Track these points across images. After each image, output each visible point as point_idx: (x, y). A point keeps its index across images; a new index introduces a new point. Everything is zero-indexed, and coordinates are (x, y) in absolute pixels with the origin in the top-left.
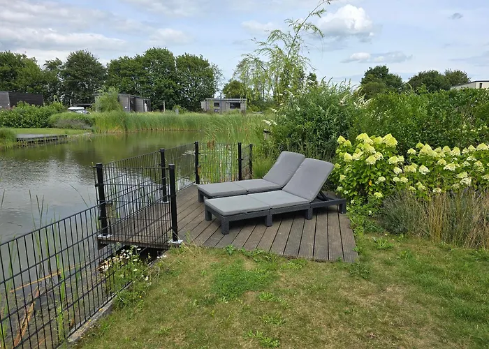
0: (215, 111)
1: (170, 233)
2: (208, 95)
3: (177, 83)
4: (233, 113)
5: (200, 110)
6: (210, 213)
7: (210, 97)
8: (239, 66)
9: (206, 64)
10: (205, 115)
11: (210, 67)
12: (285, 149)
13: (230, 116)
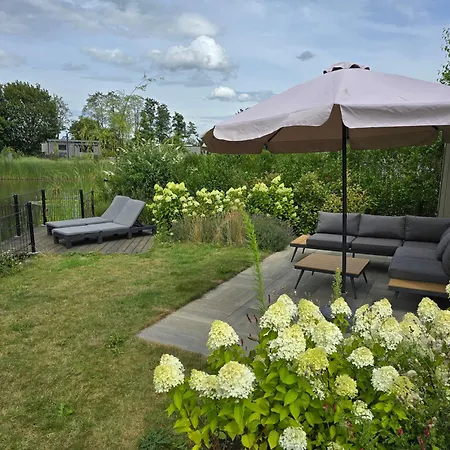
0: (60, 156)
1: (30, 247)
2: (50, 134)
3: (6, 119)
4: (84, 158)
5: (42, 155)
6: (58, 238)
7: (53, 137)
8: (89, 101)
9: (44, 96)
10: (48, 160)
11: (52, 99)
12: (120, 194)
13: (80, 162)
